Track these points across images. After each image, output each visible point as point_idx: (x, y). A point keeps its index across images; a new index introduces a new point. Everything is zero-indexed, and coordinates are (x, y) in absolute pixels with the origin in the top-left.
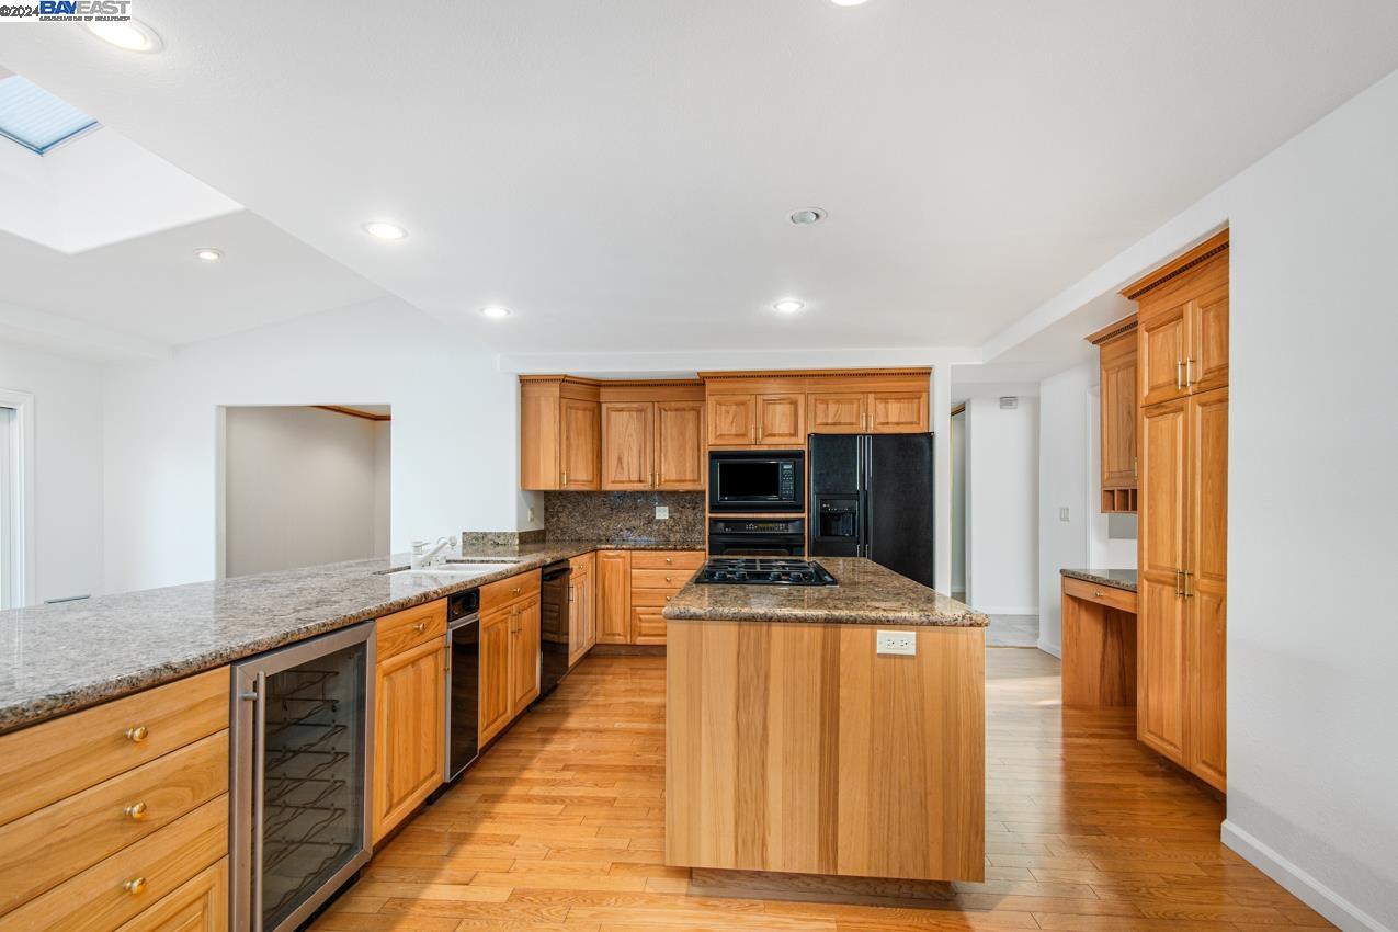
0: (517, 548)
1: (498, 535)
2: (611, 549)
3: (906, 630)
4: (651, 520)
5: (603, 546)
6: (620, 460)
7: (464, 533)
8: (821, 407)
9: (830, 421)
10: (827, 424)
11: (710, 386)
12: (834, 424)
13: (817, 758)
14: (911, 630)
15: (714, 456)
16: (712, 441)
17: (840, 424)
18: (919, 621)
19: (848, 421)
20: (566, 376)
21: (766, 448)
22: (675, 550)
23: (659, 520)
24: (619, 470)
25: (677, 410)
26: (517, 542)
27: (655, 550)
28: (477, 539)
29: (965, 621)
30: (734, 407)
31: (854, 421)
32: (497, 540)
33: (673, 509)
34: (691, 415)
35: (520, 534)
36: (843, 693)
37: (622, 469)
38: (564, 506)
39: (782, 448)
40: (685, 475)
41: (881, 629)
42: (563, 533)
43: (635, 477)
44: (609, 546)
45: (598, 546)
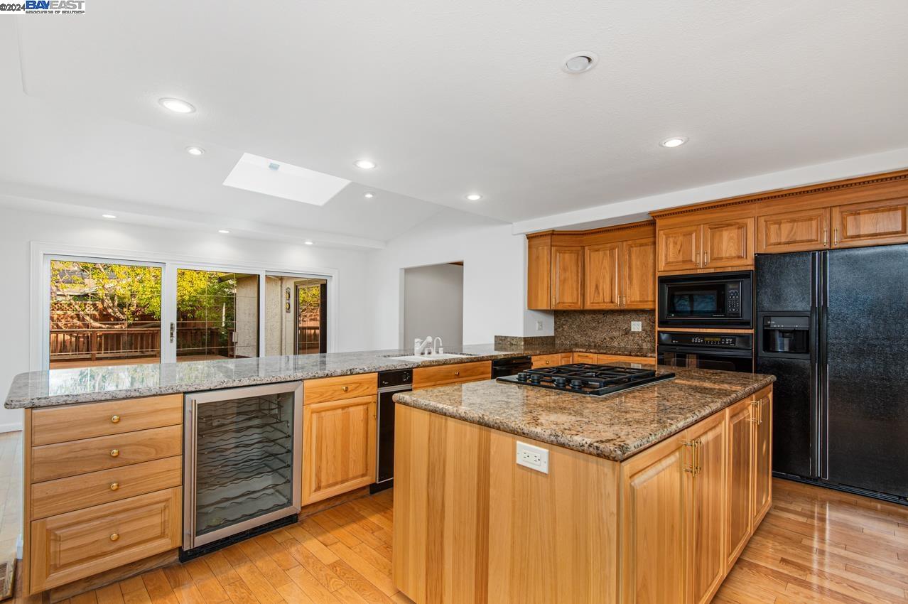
0: (523, 347)
1: (513, 338)
2: (582, 352)
3: (540, 446)
4: (627, 332)
5: (577, 350)
6: (597, 287)
7: (496, 337)
8: (773, 228)
9: (783, 240)
10: (779, 244)
11: (659, 222)
12: (788, 243)
13: (474, 545)
14: (545, 448)
15: (663, 280)
16: (662, 268)
17: (795, 242)
18: (549, 440)
19: (805, 238)
20: (553, 231)
21: (712, 271)
22: (630, 355)
23: (634, 333)
24: (596, 295)
25: (641, 245)
26: (523, 343)
27: (615, 354)
28: (501, 340)
29: (591, 449)
30: (681, 238)
31: (814, 237)
32: (512, 342)
33: (645, 324)
34: (650, 249)
35: (524, 338)
36: (492, 492)
37: (599, 293)
38: (567, 321)
39: (730, 269)
40: (648, 297)
41: (520, 440)
42: (566, 339)
43: (607, 299)
44: (581, 350)
45: (574, 349)
